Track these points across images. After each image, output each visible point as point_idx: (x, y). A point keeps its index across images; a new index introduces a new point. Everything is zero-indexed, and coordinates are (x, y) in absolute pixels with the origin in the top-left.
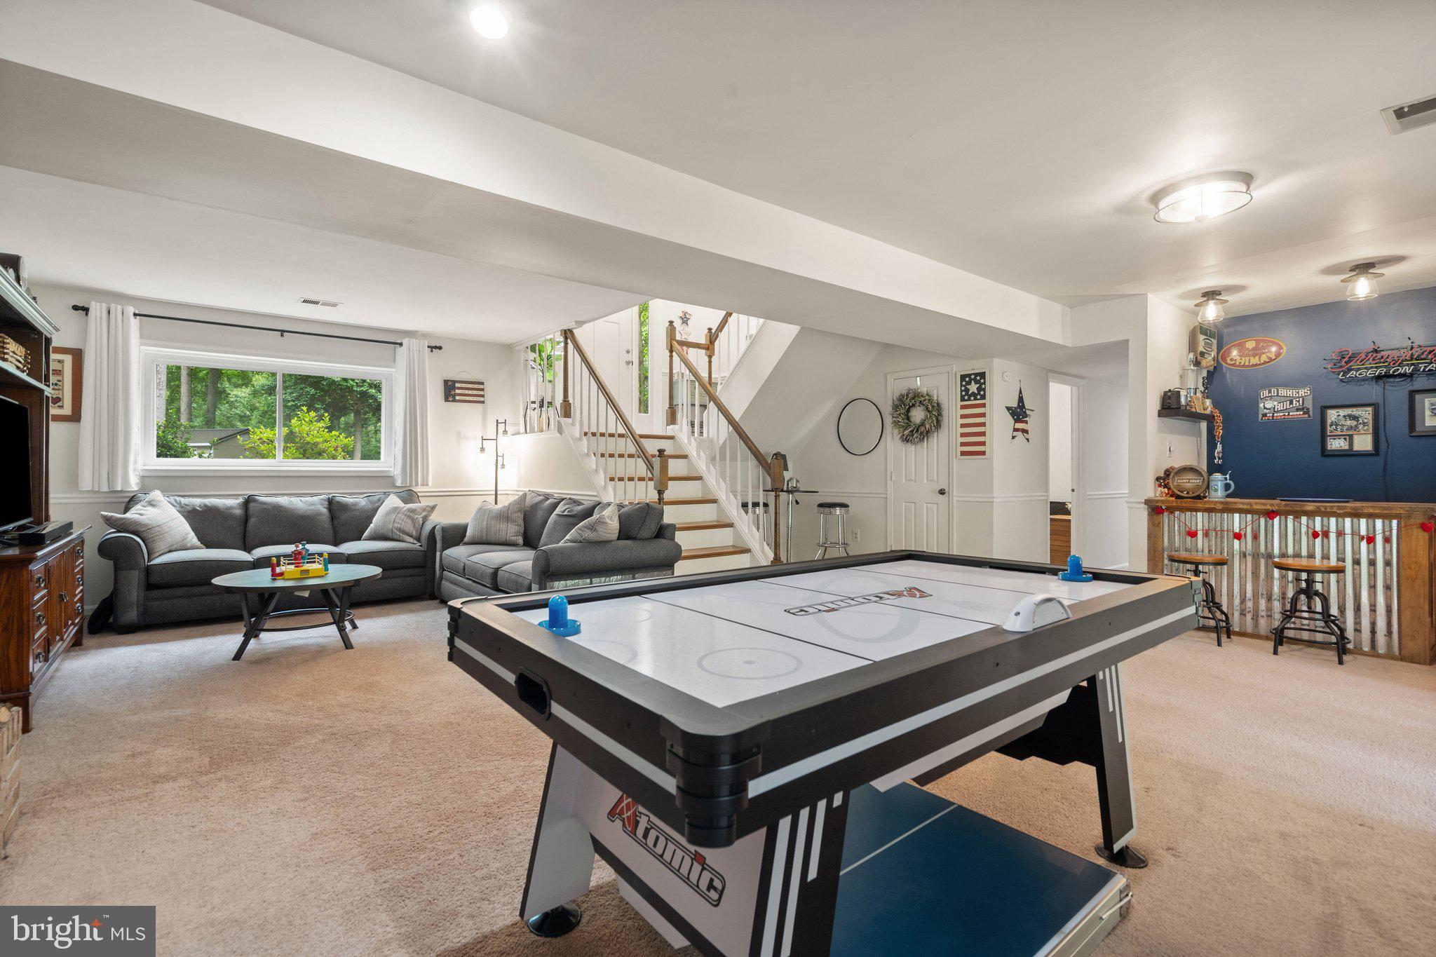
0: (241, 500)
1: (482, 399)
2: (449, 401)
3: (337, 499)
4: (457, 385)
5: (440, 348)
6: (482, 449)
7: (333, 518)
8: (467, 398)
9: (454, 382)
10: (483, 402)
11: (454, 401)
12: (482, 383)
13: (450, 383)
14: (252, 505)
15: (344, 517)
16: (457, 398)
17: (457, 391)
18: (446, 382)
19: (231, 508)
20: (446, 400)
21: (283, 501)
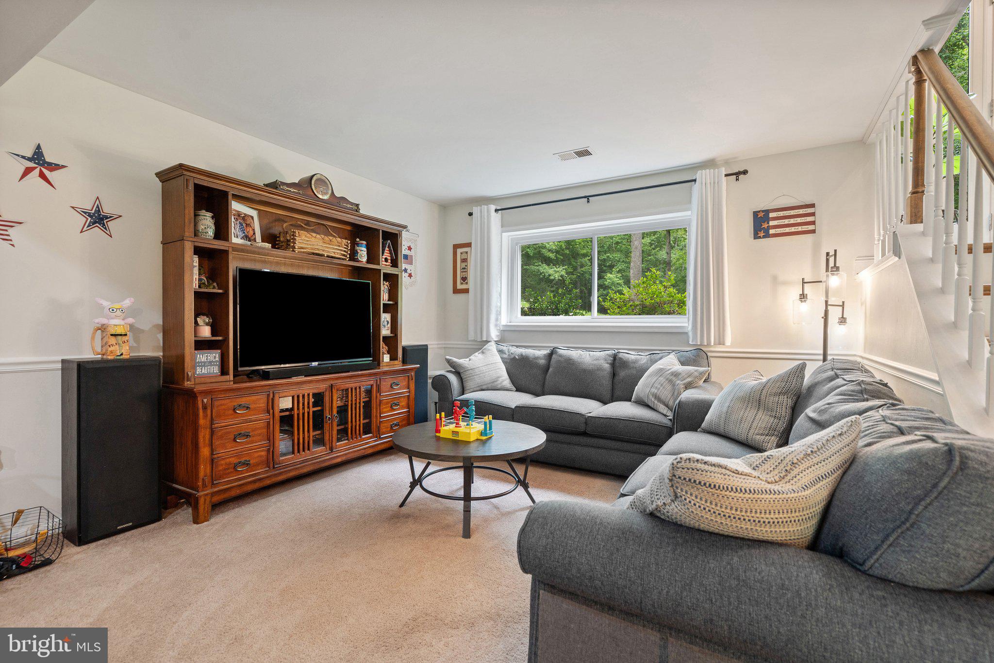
0: (546, 352)
1: (811, 227)
2: (760, 238)
3: (621, 355)
4: (772, 215)
5: (745, 172)
6: (803, 297)
7: (614, 375)
8: (787, 230)
9: (767, 212)
10: (813, 231)
11: (767, 235)
12: (813, 206)
13: (761, 215)
14: (554, 356)
15: (622, 374)
16: (772, 232)
17: (772, 223)
18: (755, 214)
19: (537, 358)
20: (756, 236)
21: (574, 354)
